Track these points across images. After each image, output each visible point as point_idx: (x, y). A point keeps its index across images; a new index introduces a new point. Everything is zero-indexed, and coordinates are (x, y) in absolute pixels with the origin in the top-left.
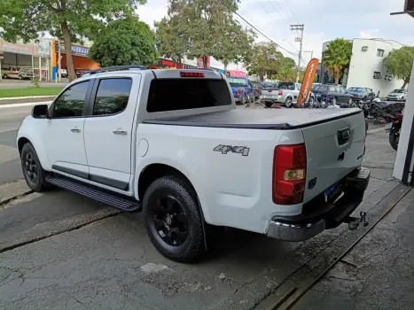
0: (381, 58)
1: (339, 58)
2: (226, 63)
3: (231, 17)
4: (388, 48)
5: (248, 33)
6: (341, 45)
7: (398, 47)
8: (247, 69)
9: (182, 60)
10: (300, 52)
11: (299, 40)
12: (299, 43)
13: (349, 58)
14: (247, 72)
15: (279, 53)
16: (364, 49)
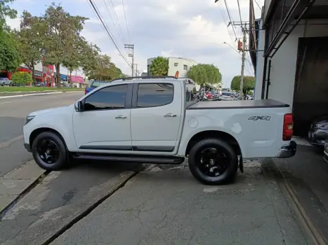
0: (185, 71)
1: (160, 70)
2: (71, 70)
3: (78, 34)
4: (190, 65)
5: (93, 48)
6: (161, 61)
7: (196, 64)
8: (87, 75)
9: (35, 66)
10: (133, 64)
11: (131, 56)
12: (131, 58)
13: (167, 70)
14: (87, 77)
15: (112, 64)
16: (176, 65)
